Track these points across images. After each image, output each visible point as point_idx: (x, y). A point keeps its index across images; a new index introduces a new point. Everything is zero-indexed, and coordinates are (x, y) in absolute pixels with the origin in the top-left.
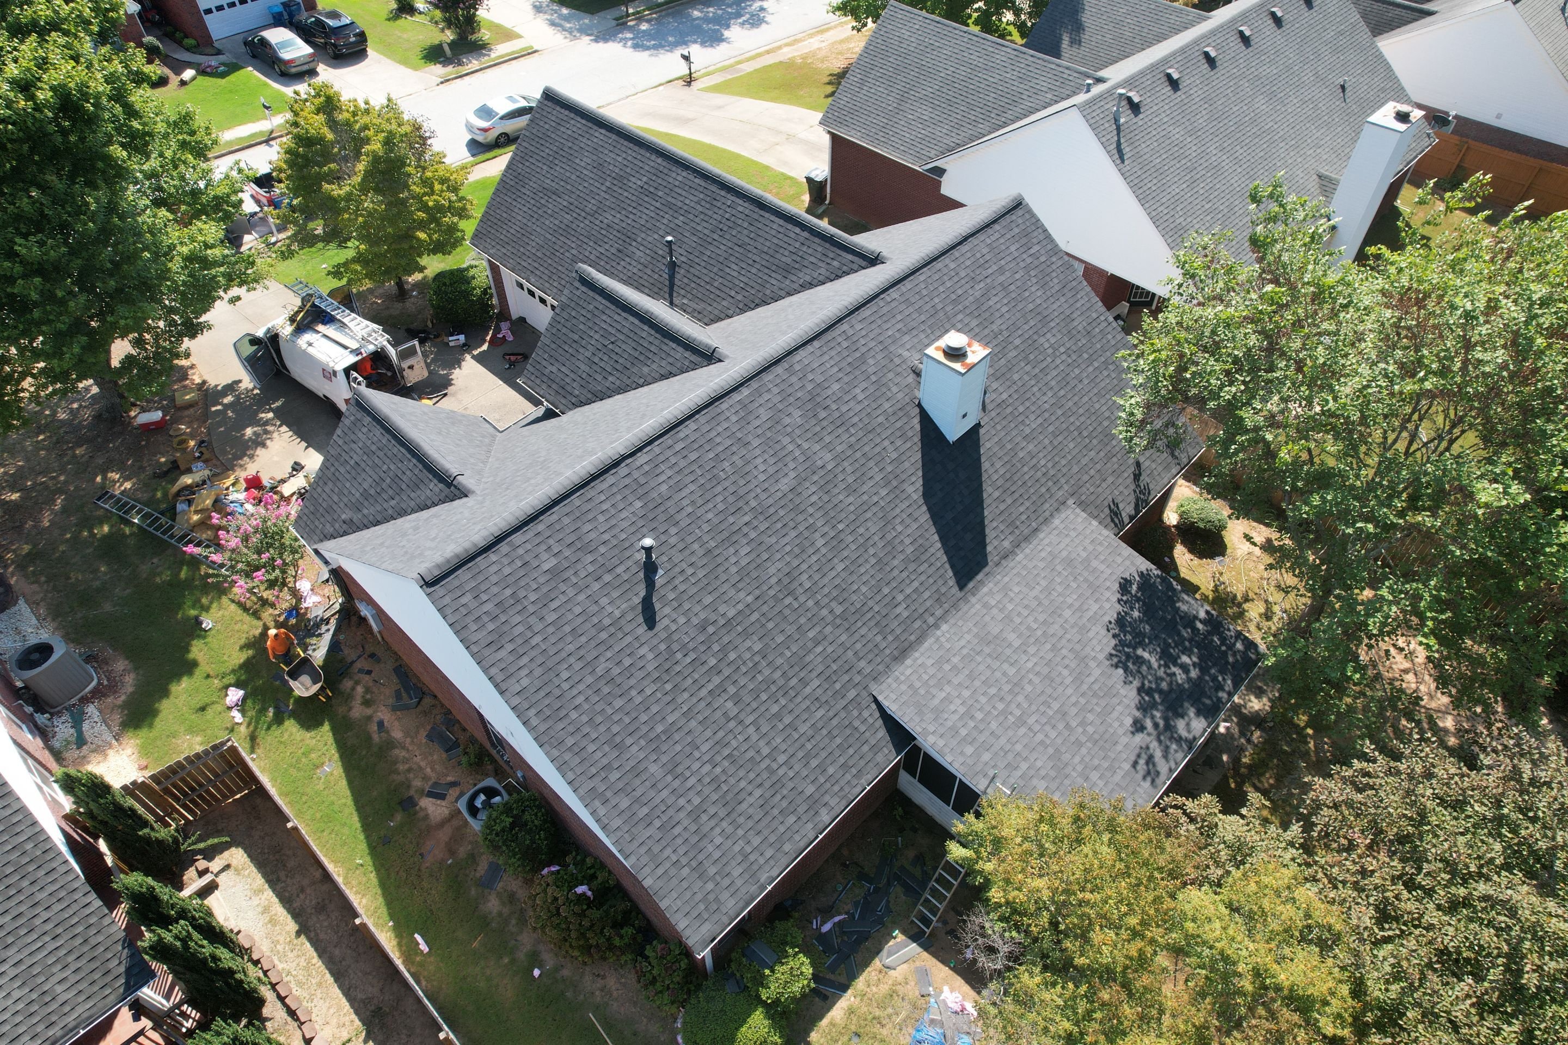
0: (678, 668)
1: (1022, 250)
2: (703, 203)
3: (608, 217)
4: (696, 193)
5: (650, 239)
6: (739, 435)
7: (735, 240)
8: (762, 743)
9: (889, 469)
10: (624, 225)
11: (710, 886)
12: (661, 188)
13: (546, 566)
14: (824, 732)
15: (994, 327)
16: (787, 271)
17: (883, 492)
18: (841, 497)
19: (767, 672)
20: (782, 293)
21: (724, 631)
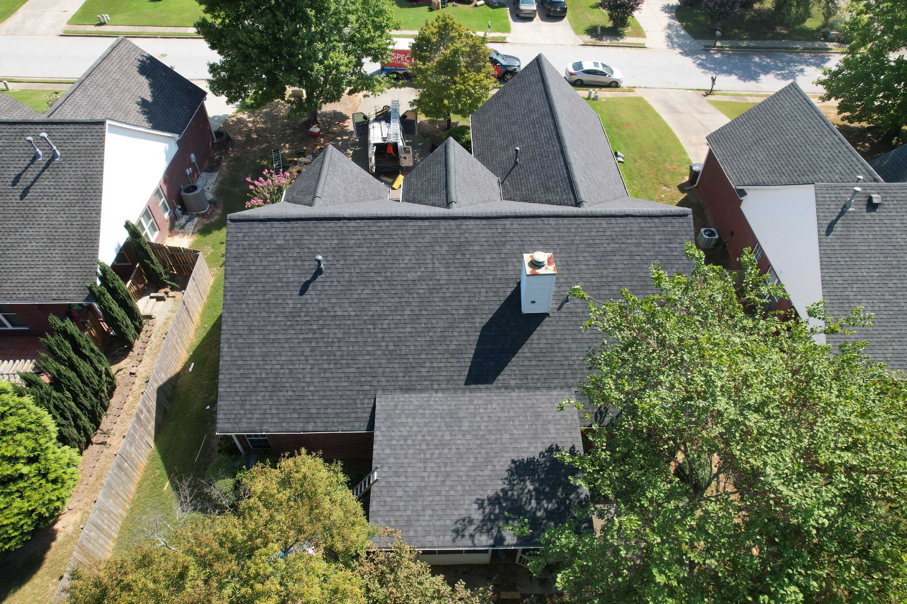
0: (298, 319)
1: (664, 241)
2: (546, 139)
3: (514, 128)
4: (547, 132)
6: (407, 241)
7: (543, 163)
8: (309, 375)
9: (474, 303)
11: (242, 412)
12: (539, 123)
13: (278, 242)
14: (340, 393)
15: (605, 272)
17: (461, 312)
18: (436, 300)
19: (335, 349)
21: (330, 318)
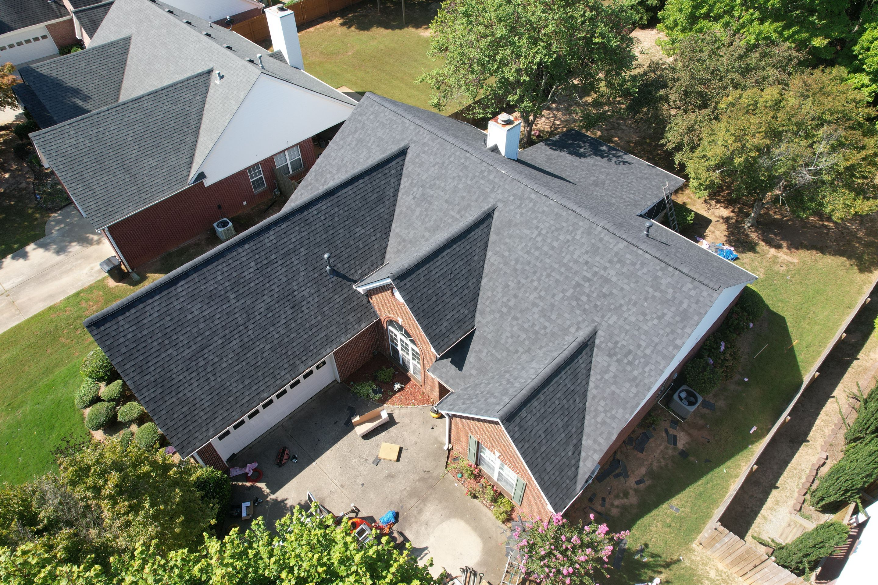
2: (303, 229)
3: (261, 307)
4: (292, 231)
5: (300, 280)
7: (341, 221)
10: (276, 295)
12: (268, 255)
16: (380, 200)
20: (392, 209)
